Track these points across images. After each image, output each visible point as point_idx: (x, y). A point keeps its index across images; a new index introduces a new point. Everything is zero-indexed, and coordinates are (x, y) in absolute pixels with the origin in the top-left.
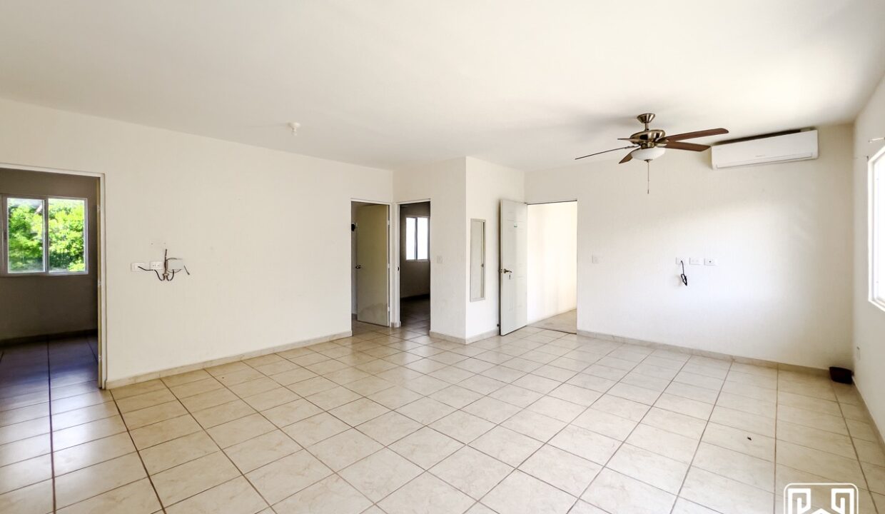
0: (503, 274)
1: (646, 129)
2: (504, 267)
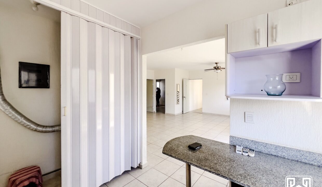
0: (184, 98)
1: (217, 66)
2: (184, 96)
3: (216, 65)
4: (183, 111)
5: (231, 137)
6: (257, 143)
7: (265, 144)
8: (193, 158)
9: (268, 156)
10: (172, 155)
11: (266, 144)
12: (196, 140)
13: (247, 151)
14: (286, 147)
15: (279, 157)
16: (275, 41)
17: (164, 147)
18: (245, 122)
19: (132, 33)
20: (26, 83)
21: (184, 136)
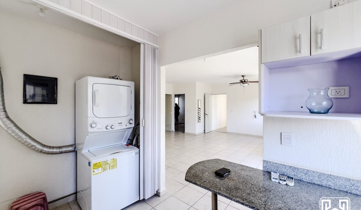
0: (206, 115)
1: (244, 79)
2: (206, 113)
3: (242, 78)
4: (205, 130)
5: (264, 161)
6: (296, 170)
7: (306, 171)
8: (221, 186)
9: (310, 186)
10: (197, 183)
11: (308, 171)
12: (223, 165)
13: (285, 178)
14: (332, 175)
15: (324, 186)
16: (321, 48)
17: (187, 173)
18: (281, 144)
19: (149, 41)
20: (31, 98)
21: (208, 160)
